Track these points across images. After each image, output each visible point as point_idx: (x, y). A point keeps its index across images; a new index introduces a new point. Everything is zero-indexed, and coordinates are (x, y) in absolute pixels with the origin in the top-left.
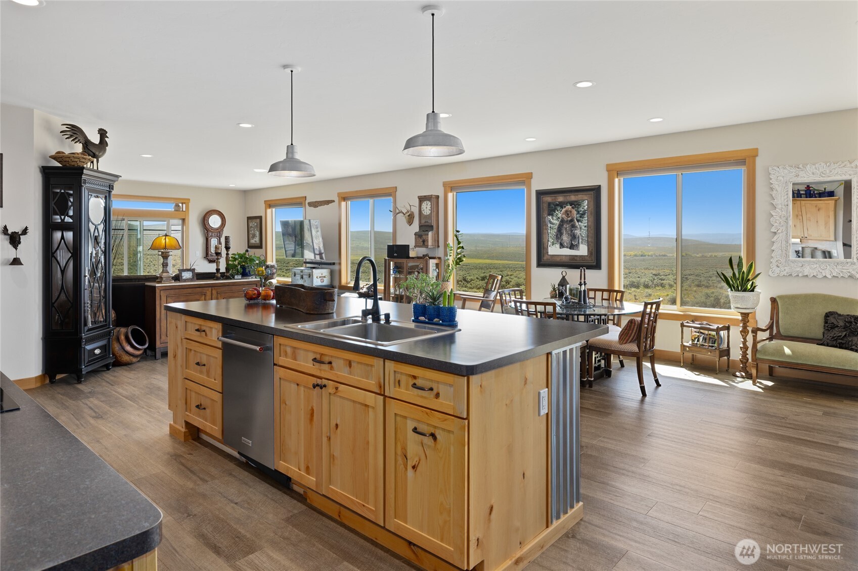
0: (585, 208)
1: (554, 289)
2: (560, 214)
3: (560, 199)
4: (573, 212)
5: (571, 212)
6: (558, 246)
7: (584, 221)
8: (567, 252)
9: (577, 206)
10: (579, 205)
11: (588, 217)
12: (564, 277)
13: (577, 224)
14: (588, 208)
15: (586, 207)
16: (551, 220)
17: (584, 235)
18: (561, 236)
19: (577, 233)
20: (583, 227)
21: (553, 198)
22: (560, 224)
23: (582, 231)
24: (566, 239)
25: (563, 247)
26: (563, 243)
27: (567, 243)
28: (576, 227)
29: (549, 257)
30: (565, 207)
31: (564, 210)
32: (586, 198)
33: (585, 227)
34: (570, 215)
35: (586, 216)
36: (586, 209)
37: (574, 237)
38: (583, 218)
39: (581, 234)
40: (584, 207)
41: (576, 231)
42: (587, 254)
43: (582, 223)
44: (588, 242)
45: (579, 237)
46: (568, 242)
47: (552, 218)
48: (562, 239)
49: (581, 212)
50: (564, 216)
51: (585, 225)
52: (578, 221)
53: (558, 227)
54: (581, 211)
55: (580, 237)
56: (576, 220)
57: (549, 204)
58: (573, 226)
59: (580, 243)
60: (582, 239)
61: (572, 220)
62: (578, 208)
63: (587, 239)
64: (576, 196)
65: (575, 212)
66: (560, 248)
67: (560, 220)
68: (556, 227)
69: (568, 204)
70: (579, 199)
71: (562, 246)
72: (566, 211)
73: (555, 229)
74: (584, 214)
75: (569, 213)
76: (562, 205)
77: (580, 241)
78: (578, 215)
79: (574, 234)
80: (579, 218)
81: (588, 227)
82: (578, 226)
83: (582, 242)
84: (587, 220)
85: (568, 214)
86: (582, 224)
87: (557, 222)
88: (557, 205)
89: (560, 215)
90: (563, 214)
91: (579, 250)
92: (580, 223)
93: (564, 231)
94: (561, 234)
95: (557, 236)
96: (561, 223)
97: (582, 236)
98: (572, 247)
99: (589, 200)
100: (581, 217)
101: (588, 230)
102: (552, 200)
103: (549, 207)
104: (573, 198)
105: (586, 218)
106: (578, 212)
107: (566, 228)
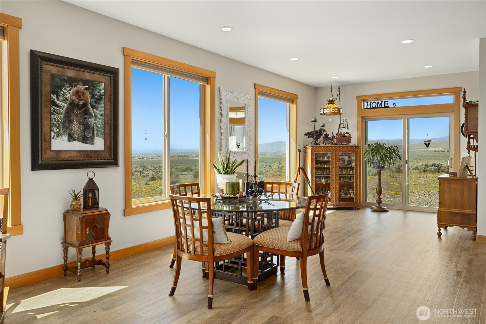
0: (101, 92)
1: (76, 198)
2: (68, 93)
3: (71, 73)
4: (86, 95)
5: (83, 94)
6: (65, 138)
7: (100, 109)
8: (77, 146)
9: (92, 88)
10: (94, 87)
11: (104, 103)
12: (91, 180)
13: (91, 110)
14: (104, 93)
15: (103, 91)
16: (56, 100)
17: (99, 126)
18: (69, 124)
19: (91, 122)
20: (99, 116)
21: (61, 69)
22: (68, 108)
23: (98, 120)
24: (77, 128)
25: (74, 140)
26: (74, 134)
27: (78, 136)
28: (91, 114)
29: (52, 154)
30: (76, 86)
31: (74, 89)
32: (103, 80)
33: (101, 115)
34: (82, 98)
35: (102, 102)
36: (102, 94)
37: (87, 127)
38: (99, 104)
39: (95, 123)
40: (101, 90)
41: (90, 120)
42: (103, 149)
43: (97, 110)
44: (104, 135)
45: (93, 128)
46: (79, 133)
47: (57, 97)
48: (72, 129)
49: (96, 97)
50: (74, 97)
51: (101, 113)
52: (93, 107)
53: (66, 112)
54: (96, 95)
55: (95, 128)
56: (89, 105)
57: (53, 76)
58: (86, 113)
59: (95, 135)
60: (97, 130)
61: (85, 105)
62: (93, 90)
63: (103, 131)
64: (92, 75)
65: (89, 95)
66: (69, 141)
67: (68, 102)
68: (63, 111)
69: (80, 83)
70: (96, 80)
71: (71, 138)
72: (77, 92)
73: (61, 113)
74: (100, 99)
75: (81, 94)
76: (72, 82)
77: (95, 132)
78: (92, 100)
79: (87, 122)
80: (93, 104)
81: (104, 115)
82: (93, 114)
83: (97, 134)
84: (104, 107)
85: (80, 96)
86: (98, 112)
87: (65, 105)
88: (64, 80)
89: (68, 96)
90: (73, 95)
91: (93, 144)
92: (95, 110)
93: (75, 119)
94: (71, 122)
95: (64, 124)
96: (71, 107)
97: (98, 127)
98: (85, 140)
99: (107, 83)
100: (96, 102)
101: (104, 120)
102: (59, 71)
103: (53, 82)
104: (87, 76)
105: (103, 105)
106: (93, 96)
107: (77, 115)
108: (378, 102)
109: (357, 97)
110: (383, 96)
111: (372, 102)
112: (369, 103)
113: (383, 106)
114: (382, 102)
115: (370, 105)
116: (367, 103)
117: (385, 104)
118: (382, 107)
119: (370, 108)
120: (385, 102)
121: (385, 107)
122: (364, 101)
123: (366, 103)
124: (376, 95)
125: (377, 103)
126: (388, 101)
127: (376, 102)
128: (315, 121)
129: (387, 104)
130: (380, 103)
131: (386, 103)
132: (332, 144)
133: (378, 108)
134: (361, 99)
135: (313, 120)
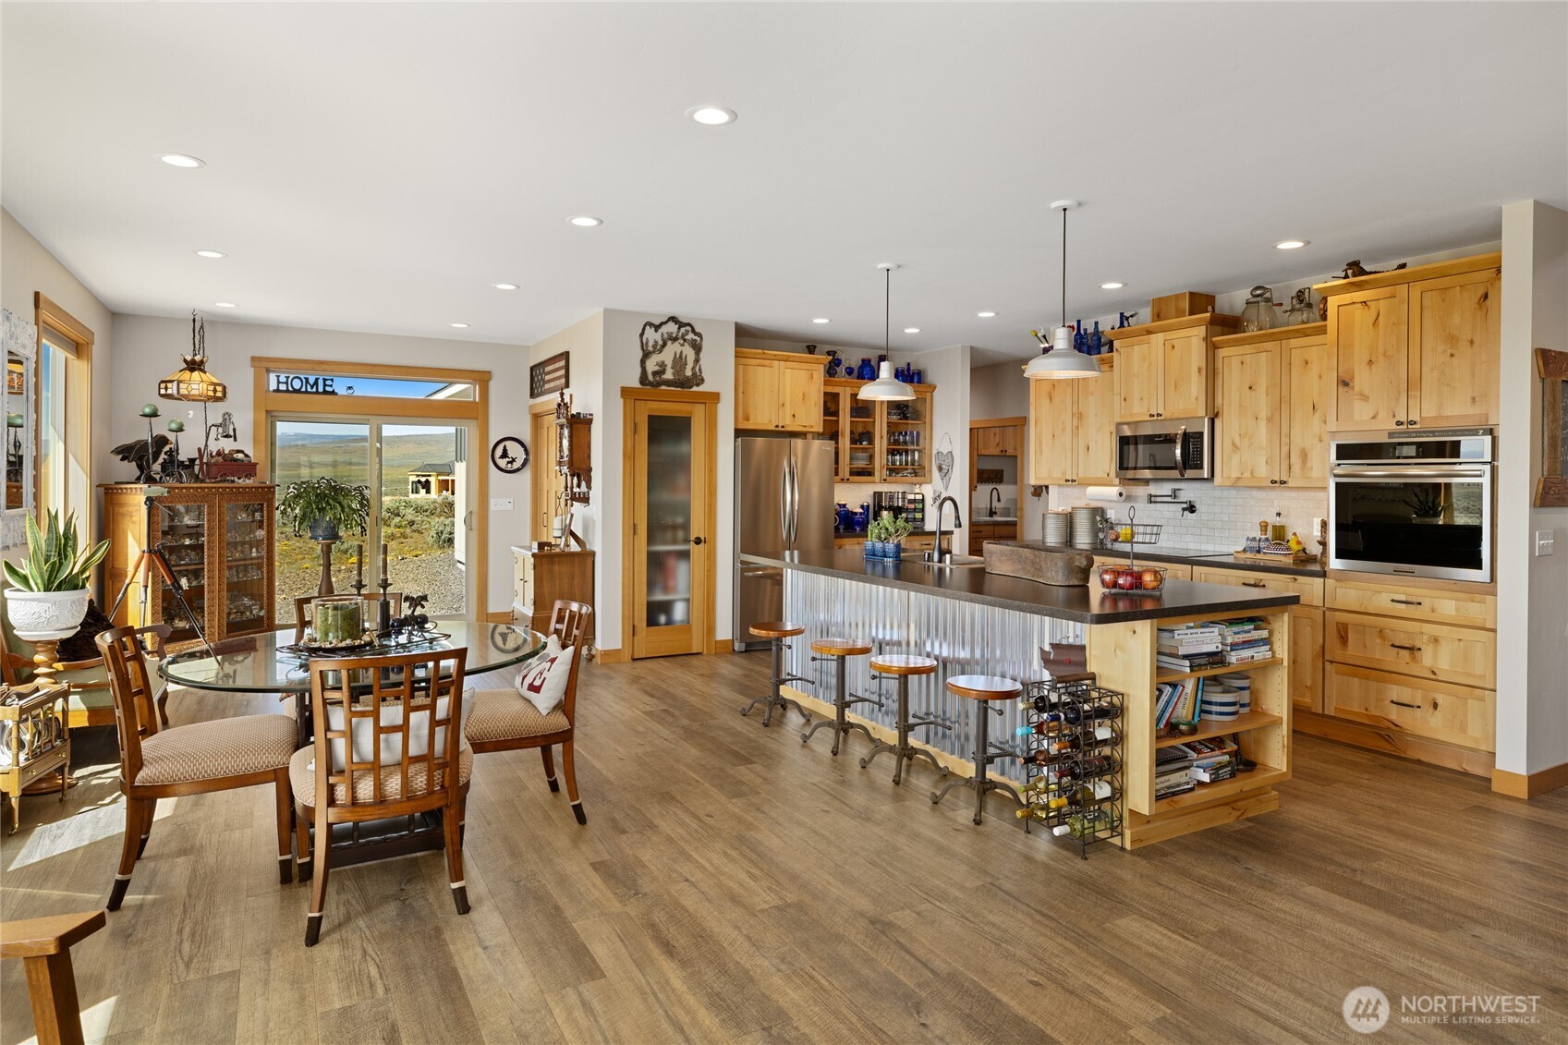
108: (307, 379)
109: (254, 359)
110: (325, 367)
111: (292, 376)
112: (283, 379)
113: (321, 390)
114: (317, 379)
115: (287, 383)
116: (278, 377)
117: (325, 385)
118: (317, 392)
119: (287, 391)
120: (325, 380)
121: (325, 392)
122: (268, 371)
123: (273, 377)
124: (306, 362)
125: (304, 380)
126: (332, 380)
127: (302, 377)
128: (154, 414)
129: (331, 386)
130: (312, 381)
131: (328, 383)
132: (197, 479)
133: (306, 392)
134: (263, 365)
135: (147, 410)
